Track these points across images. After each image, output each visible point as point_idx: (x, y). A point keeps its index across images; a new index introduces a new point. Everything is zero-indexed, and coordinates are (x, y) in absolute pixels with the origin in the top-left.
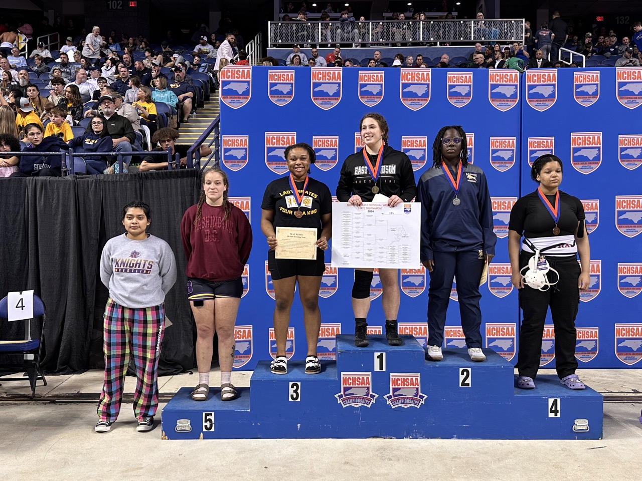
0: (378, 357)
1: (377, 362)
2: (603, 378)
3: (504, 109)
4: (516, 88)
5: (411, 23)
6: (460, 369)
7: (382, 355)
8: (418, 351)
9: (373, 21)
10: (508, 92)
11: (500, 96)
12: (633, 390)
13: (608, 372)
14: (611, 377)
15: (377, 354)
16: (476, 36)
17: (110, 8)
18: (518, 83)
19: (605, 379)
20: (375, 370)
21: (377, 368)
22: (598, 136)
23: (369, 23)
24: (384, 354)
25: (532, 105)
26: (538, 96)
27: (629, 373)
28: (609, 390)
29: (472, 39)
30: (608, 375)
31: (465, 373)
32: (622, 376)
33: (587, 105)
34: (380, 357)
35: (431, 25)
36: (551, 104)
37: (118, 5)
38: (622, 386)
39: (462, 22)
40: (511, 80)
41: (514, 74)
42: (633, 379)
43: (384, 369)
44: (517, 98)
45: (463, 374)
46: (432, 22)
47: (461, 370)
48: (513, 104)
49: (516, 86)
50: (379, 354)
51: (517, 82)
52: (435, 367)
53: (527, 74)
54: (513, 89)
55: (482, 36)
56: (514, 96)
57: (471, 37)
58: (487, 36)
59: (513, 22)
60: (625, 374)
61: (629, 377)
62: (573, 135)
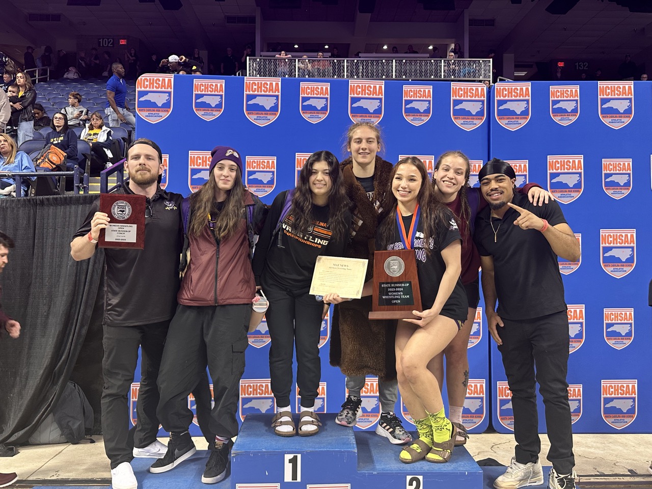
0: (290, 461)
1: (288, 467)
2: (589, 450)
3: (468, 128)
4: (483, 104)
5: (384, 61)
6: (407, 476)
7: (296, 457)
8: (349, 451)
9: (348, 59)
10: (474, 108)
11: (465, 113)
12: (629, 471)
13: (594, 439)
14: (599, 448)
15: (288, 457)
16: (446, 74)
17: (101, 45)
18: (486, 99)
19: (592, 450)
20: (285, 481)
21: (288, 478)
22: (579, 159)
23: (344, 60)
24: (299, 456)
25: (503, 123)
26: (509, 113)
27: (620, 441)
28: (600, 470)
29: (442, 77)
30: (595, 444)
31: (414, 483)
32: (613, 446)
33: (565, 123)
34: (293, 461)
35: (403, 64)
36: (524, 122)
37: (109, 43)
38: (615, 464)
39: (432, 61)
40: (477, 95)
41: (480, 89)
42: (625, 451)
43: (299, 479)
44: (483, 116)
45: (411, 484)
46: (404, 61)
47: (409, 478)
48: (479, 123)
49: (483, 101)
50: (291, 456)
51: (484, 97)
52: (371, 475)
53: (496, 87)
54: (479, 105)
55: (451, 74)
56: (480, 114)
57: (441, 75)
58: (456, 75)
59: (481, 61)
60: (615, 442)
61: (621, 448)
62: (550, 158)
